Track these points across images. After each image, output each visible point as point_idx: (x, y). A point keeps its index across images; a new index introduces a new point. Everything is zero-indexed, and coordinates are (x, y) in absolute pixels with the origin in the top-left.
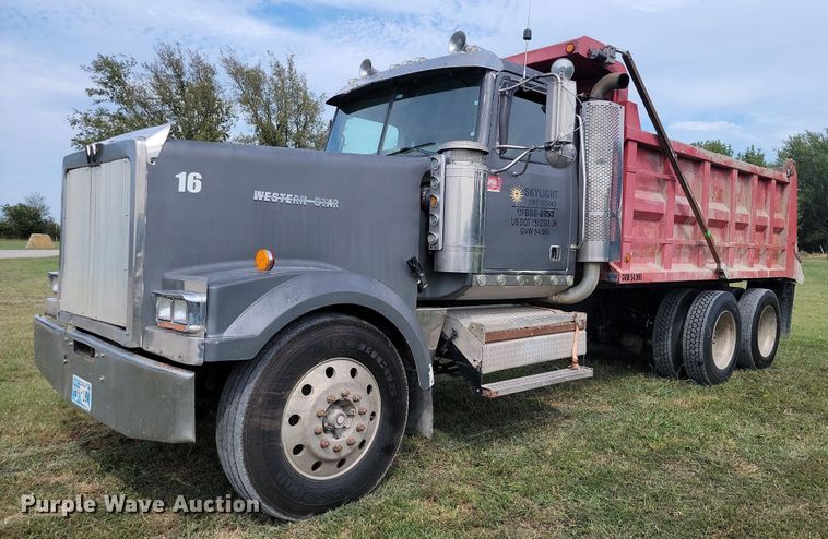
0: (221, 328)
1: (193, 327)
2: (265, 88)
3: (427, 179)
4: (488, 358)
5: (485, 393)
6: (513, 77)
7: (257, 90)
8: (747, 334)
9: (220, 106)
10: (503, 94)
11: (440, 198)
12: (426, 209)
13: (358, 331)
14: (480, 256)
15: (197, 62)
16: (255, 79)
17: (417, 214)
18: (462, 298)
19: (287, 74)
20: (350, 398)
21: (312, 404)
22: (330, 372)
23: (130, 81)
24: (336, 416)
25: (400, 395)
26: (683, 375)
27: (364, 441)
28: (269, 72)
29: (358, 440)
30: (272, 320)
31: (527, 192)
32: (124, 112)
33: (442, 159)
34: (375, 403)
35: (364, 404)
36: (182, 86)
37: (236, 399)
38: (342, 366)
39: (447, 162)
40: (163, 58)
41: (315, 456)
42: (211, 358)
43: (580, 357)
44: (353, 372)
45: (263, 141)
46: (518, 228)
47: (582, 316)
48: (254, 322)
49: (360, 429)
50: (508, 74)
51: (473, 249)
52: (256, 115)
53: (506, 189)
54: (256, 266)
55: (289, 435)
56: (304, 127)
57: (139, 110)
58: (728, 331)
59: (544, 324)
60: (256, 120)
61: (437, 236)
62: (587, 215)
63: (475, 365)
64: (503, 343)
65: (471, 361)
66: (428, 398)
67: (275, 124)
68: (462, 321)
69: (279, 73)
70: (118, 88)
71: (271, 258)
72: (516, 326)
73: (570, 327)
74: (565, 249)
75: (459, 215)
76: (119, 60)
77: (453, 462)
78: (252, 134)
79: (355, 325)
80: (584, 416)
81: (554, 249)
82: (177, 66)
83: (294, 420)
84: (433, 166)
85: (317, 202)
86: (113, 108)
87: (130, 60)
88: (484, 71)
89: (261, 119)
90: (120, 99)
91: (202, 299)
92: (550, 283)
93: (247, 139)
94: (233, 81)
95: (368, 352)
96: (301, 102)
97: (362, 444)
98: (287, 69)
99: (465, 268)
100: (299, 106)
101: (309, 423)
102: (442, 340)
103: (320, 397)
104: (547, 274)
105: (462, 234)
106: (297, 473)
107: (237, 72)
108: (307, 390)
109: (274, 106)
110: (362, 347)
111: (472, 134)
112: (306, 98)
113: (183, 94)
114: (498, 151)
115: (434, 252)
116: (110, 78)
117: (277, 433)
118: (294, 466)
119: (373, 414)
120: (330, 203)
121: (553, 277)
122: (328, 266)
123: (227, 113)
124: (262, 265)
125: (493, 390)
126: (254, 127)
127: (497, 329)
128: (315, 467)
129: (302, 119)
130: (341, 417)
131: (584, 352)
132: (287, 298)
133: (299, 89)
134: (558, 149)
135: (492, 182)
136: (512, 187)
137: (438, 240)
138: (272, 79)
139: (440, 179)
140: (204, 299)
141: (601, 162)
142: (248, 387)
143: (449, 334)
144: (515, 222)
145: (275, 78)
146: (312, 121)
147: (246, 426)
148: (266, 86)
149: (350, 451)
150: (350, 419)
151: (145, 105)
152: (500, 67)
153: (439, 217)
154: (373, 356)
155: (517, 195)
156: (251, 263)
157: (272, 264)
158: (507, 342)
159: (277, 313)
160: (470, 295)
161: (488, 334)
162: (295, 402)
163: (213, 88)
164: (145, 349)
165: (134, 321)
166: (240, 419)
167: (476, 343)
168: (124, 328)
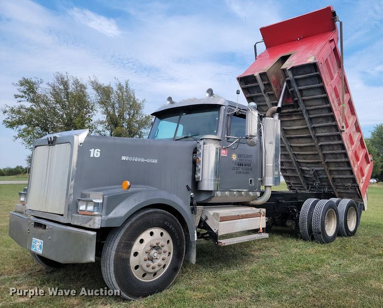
0: (107, 213)
1: (96, 213)
2: (113, 96)
3: (195, 151)
4: (221, 228)
5: (220, 244)
6: (233, 108)
7: (108, 97)
8: (342, 220)
9: (88, 105)
10: (228, 115)
11: (201, 159)
12: (195, 163)
13: (164, 216)
14: (218, 184)
15: (76, 83)
16: (107, 92)
17: (191, 165)
18: (210, 202)
19: (125, 89)
20: (160, 245)
21: (144, 247)
22: (152, 234)
23: (39, 91)
24: (154, 253)
25: (181, 245)
26: (313, 239)
27: (165, 265)
28: (115, 88)
29: (163, 264)
30: (128, 210)
31: (239, 156)
32: (34, 107)
33: (202, 143)
34: (171, 248)
35: (166, 248)
36: (67, 94)
37: (112, 245)
38: (157, 231)
39: (204, 144)
40: (58, 80)
41: (144, 270)
42: (103, 226)
43: (263, 229)
44: (162, 234)
45: (111, 123)
46: (235, 171)
47: (264, 210)
48: (121, 211)
49: (164, 259)
50: (231, 107)
51: (215, 180)
52: (107, 110)
53: (230, 155)
54: (122, 188)
55: (133, 261)
56: (133, 116)
57: (43, 106)
58: (333, 219)
59: (246, 213)
60: (107, 113)
61: (199, 175)
62: (265, 165)
63: (215, 231)
64: (228, 222)
65: (213, 230)
66: (194, 246)
67: (117, 114)
68: (210, 212)
69: (120, 88)
70: (32, 95)
71: (129, 184)
72: (233, 214)
73: (258, 215)
74: (256, 180)
75: (209, 166)
76: (34, 80)
77: (205, 277)
78: (105, 120)
79: (163, 213)
80: (265, 257)
81: (251, 181)
82: (65, 84)
83: (136, 254)
84: (198, 146)
85: (148, 161)
86: (28, 105)
87: (40, 80)
88: (220, 106)
89: (110, 112)
90: (32, 100)
91: (100, 201)
92: (250, 196)
93: (101, 122)
94: (95, 92)
95: (168, 225)
96: (131, 103)
97: (164, 266)
98: (125, 87)
99: (211, 188)
100: (131, 106)
101: (142, 256)
102: (201, 221)
103: (147, 245)
104: (248, 191)
105: (210, 174)
106: (136, 278)
107: (98, 88)
108: (142, 241)
109: (117, 105)
110: (166, 223)
111: (215, 131)
112: (134, 102)
113: (68, 98)
114: (226, 139)
115: (198, 182)
116: (28, 90)
117: (128, 260)
118: (134, 274)
119: (170, 253)
120: (154, 161)
121: (250, 193)
122: (151, 188)
123: (92, 109)
124: (125, 187)
125: (223, 242)
126: (105, 116)
127: (225, 215)
128: (144, 275)
129: (132, 112)
130: (156, 254)
131: (265, 226)
132: (135, 201)
133: (130, 97)
134: (251, 139)
135: (223, 152)
136: (232, 154)
137: (199, 177)
138: (117, 92)
139: (201, 151)
140: (101, 201)
141: (271, 143)
142: (117, 239)
143: (204, 218)
144: (234, 169)
145: (118, 91)
146: (137, 113)
147: (116, 255)
148: (113, 95)
149: (159, 269)
150: (159, 255)
151: (46, 104)
152: (227, 104)
153: (200, 167)
154: (170, 227)
155: (234, 157)
156: (121, 186)
157: (129, 187)
158: (230, 221)
159: (131, 208)
160: (213, 201)
161: (221, 218)
162: (136, 247)
163: (84, 96)
164: (72, 223)
165: (68, 212)
166: (113, 253)
167: (216, 221)
168: (62, 215)
